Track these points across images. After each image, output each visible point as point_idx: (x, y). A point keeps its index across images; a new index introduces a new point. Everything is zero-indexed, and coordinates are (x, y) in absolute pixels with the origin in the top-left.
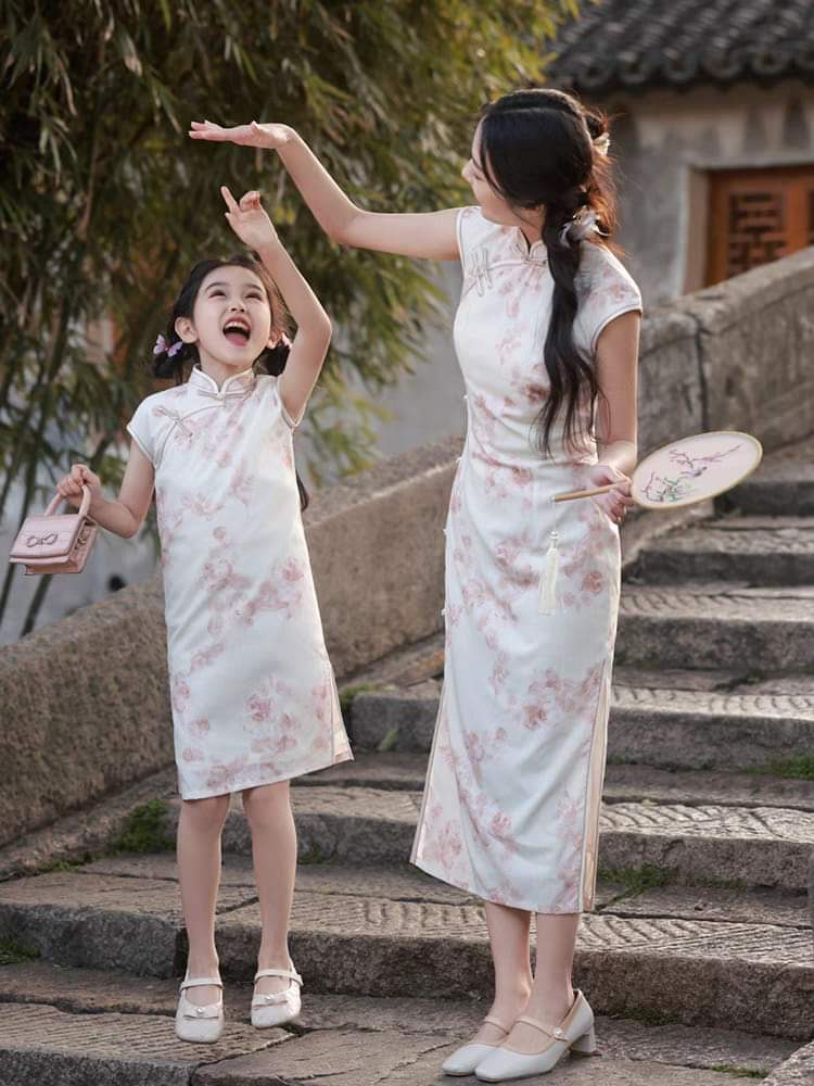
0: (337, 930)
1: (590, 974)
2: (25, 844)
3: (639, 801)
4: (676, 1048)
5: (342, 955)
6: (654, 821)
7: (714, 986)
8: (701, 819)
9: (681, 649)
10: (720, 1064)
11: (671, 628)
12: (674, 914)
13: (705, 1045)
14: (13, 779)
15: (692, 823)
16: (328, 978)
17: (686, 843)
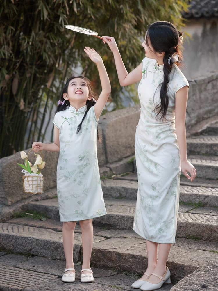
0: (121, 214)
1: (182, 228)
2: (49, 191)
3: (200, 186)
4: (200, 246)
5: (122, 220)
6: (203, 191)
7: (211, 231)
8: (214, 191)
9: (214, 151)
10: (210, 250)
11: (212, 146)
12: (205, 213)
13: (208, 245)
14: (46, 175)
15: (212, 192)
16: (118, 226)
17: (210, 197)
